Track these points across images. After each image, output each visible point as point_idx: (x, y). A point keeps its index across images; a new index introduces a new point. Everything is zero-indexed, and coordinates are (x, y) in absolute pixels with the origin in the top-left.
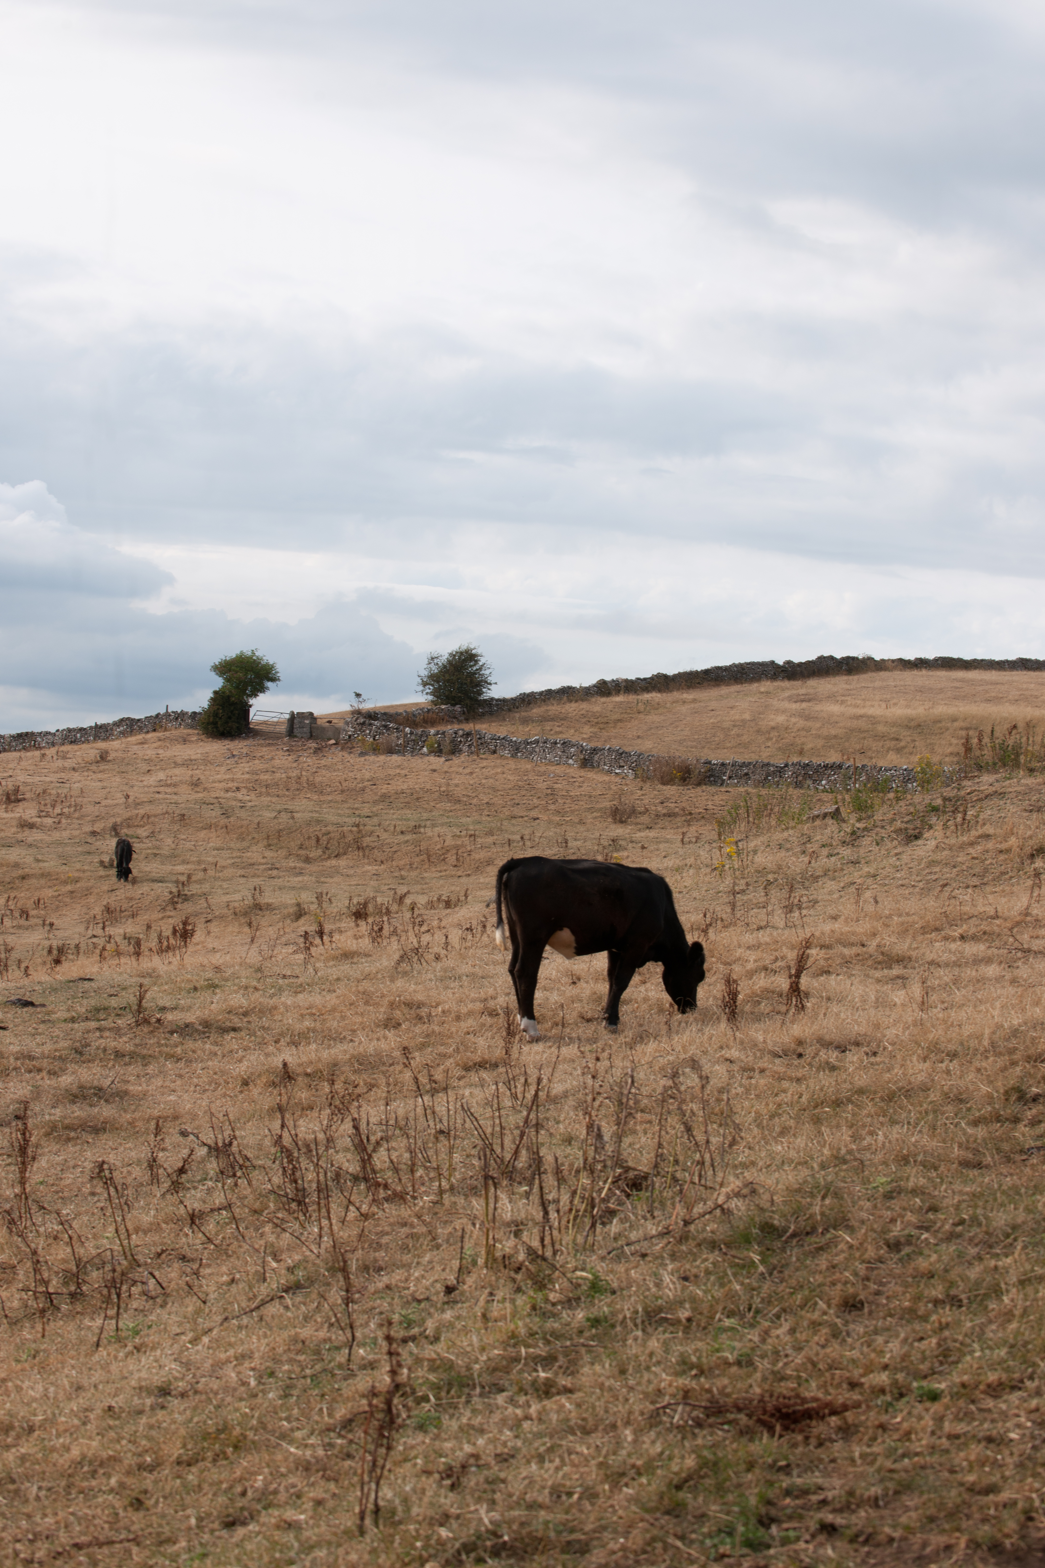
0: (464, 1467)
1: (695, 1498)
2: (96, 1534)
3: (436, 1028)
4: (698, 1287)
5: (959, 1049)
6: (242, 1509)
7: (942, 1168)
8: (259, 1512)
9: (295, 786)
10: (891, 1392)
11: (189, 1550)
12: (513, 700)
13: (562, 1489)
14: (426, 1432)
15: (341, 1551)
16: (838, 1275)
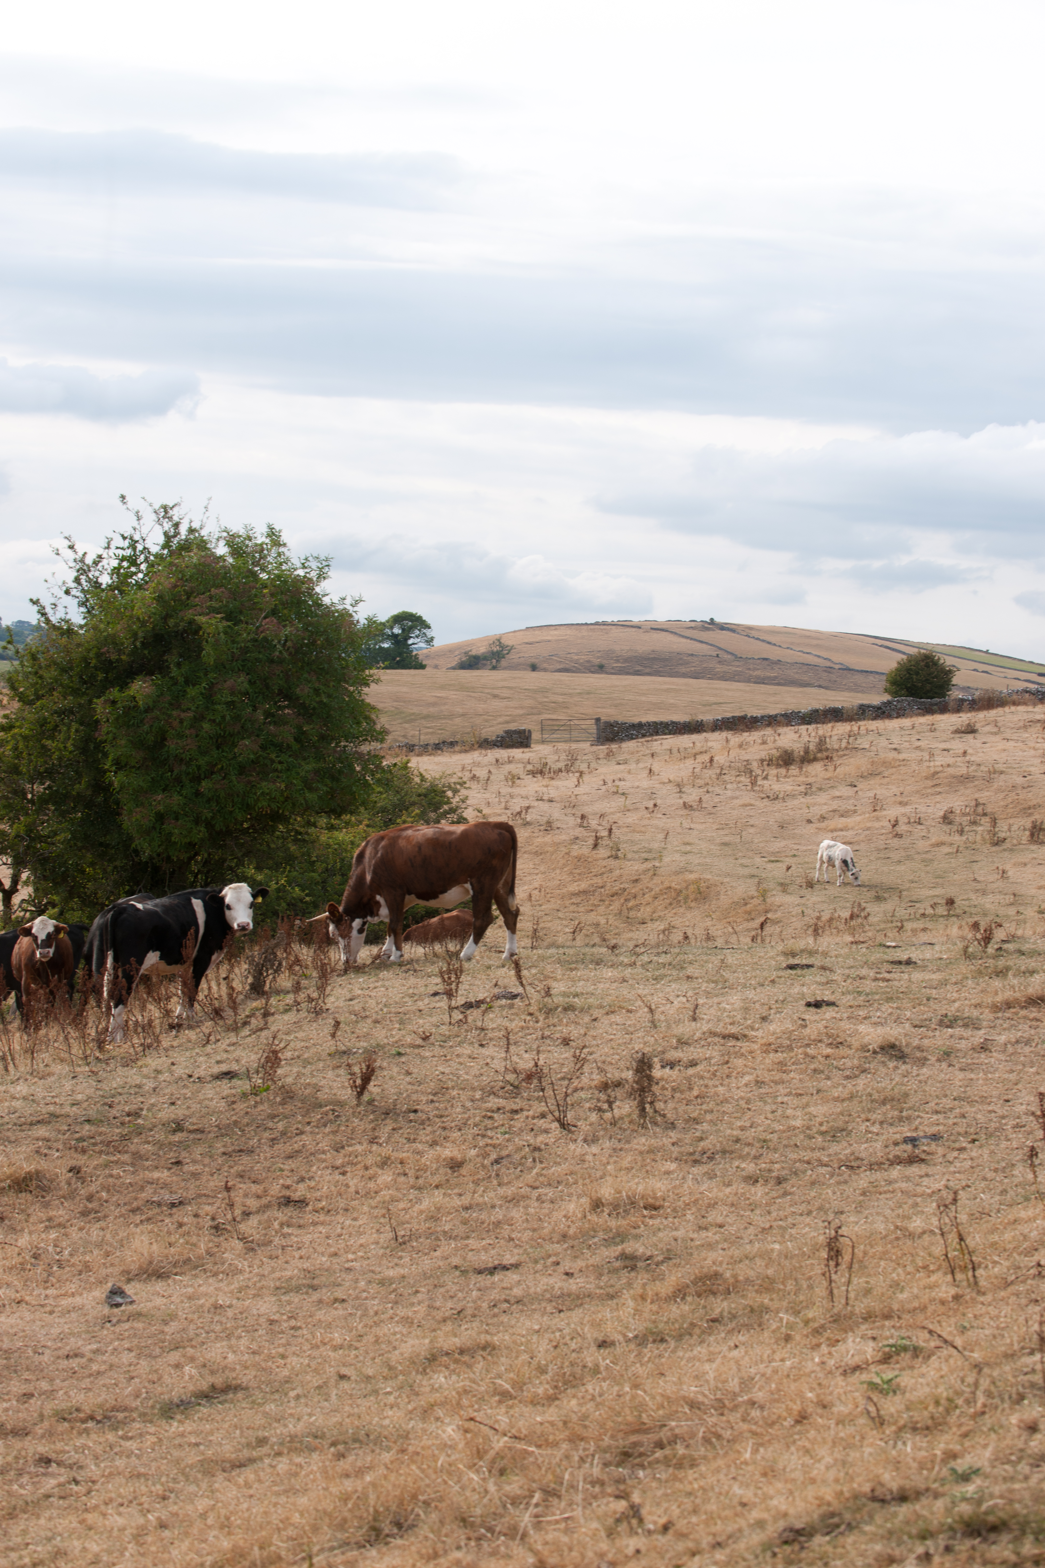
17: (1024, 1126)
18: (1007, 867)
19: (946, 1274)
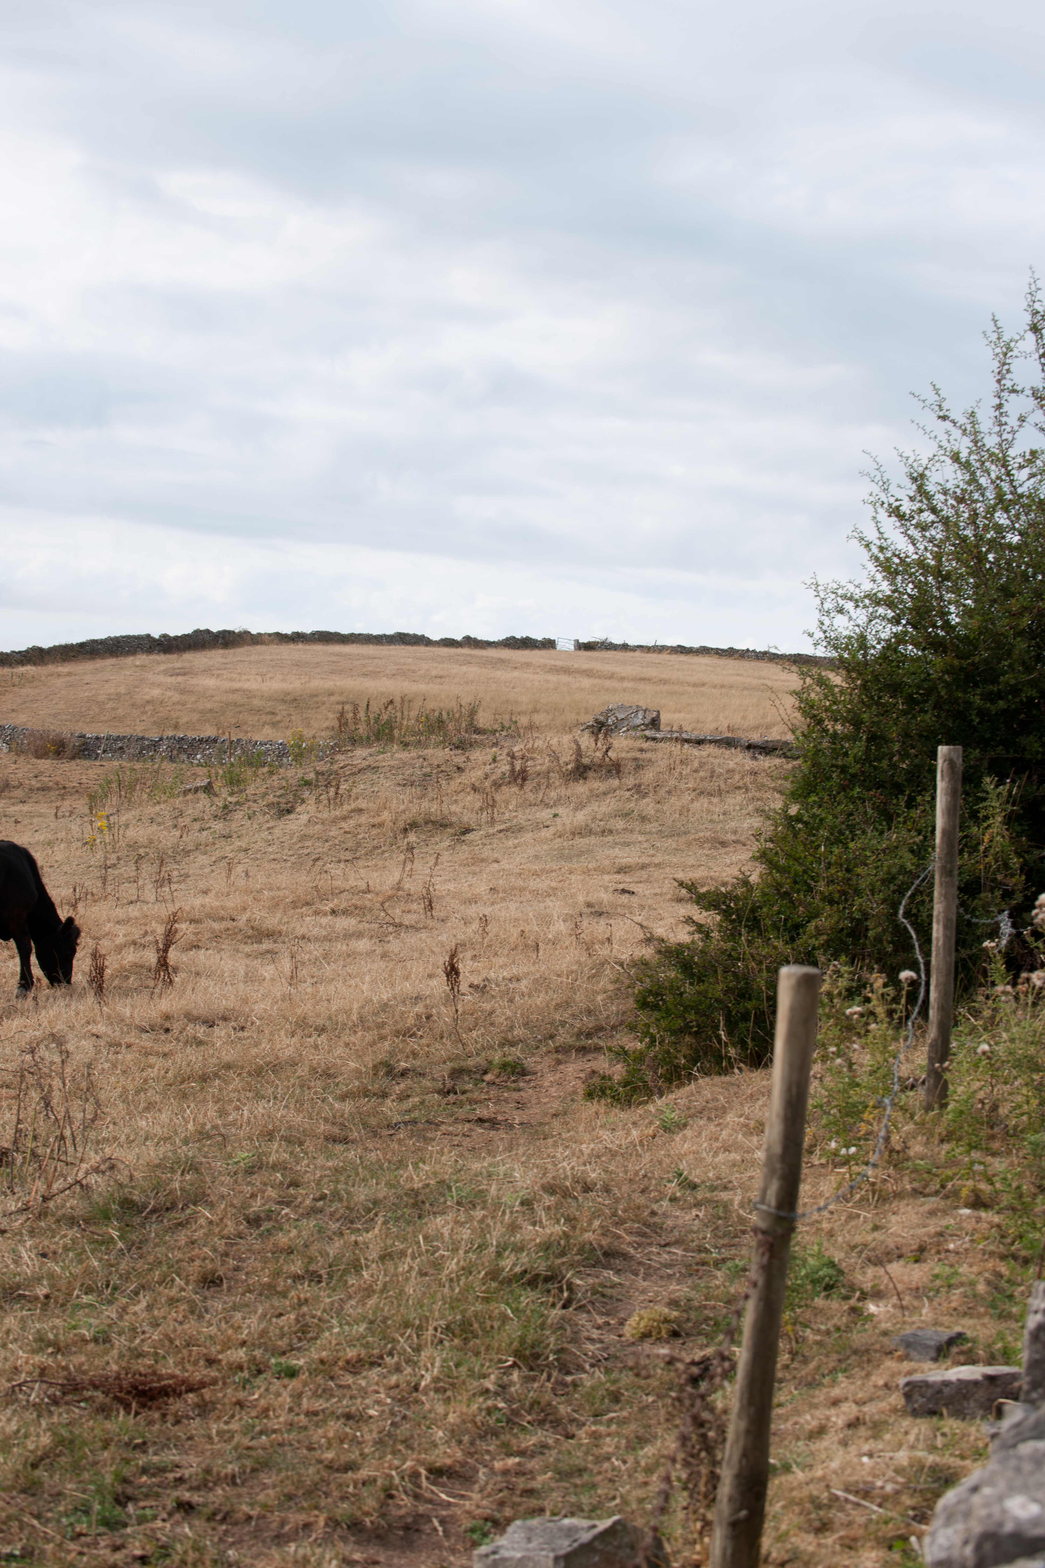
1: (51, 1477)
4: (56, 1263)
5: (328, 1023)
7: (306, 1144)
10: (249, 1368)
16: (197, 1250)
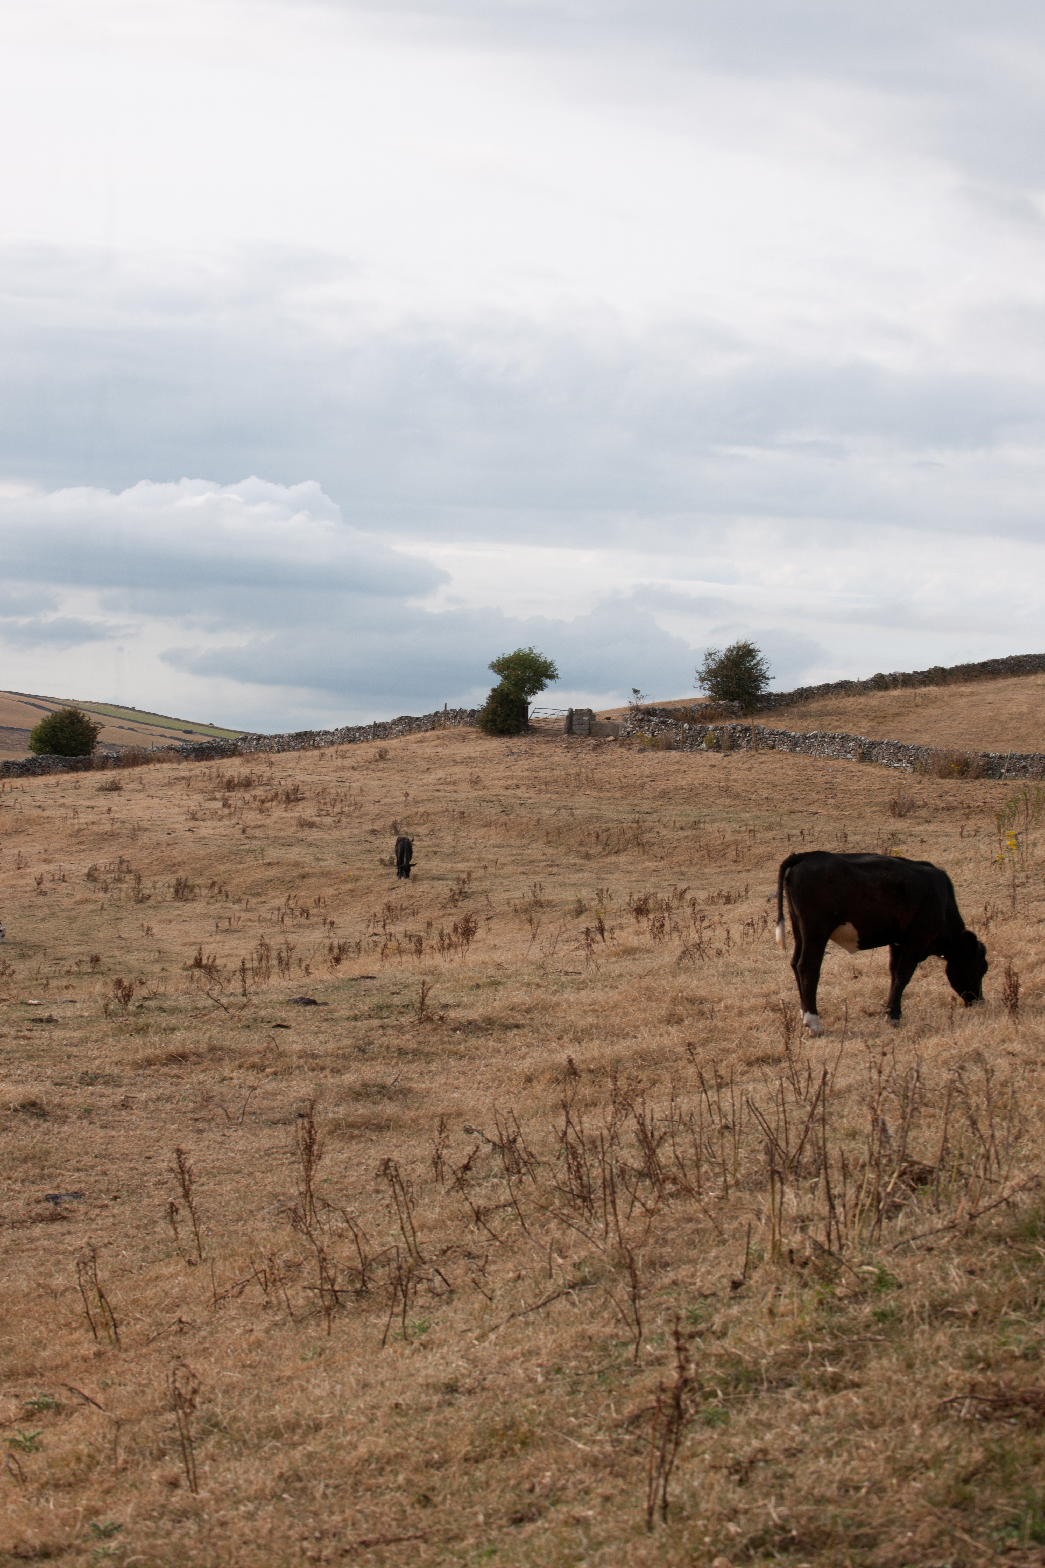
0: (752, 1462)
1: (982, 1491)
2: (383, 1532)
3: (720, 1024)
4: (985, 1280)
6: (530, 1505)
8: (548, 1509)
9: (575, 783)
11: (478, 1545)
12: (791, 695)
13: (850, 1483)
14: (713, 1427)
15: (629, 1546)
17: (166, 1183)
18: (152, 924)
19: (87, 1331)
